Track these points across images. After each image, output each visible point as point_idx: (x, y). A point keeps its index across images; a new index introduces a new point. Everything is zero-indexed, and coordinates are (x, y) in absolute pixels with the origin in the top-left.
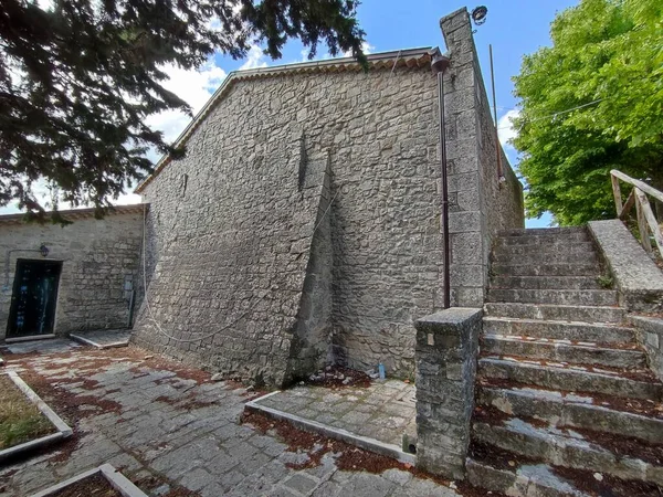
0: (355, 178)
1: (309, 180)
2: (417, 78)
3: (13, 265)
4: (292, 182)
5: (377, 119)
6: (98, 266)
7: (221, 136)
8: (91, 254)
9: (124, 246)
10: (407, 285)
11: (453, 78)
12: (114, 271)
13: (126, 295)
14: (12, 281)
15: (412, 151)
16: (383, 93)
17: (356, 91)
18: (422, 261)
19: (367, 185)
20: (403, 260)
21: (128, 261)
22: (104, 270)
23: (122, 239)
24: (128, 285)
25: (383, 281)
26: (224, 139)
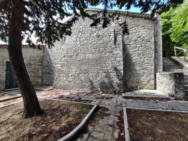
0: (130, 43)
1: (117, 43)
2: (148, 21)
3: (5, 63)
4: (112, 43)
5: (137, 29)
6: (31, 65)
7: (81, 27)
8: (29, 61)
9: (38, 59)
10: (144, 69)
11: (157, 23)
12: (36, 67)
13: (40, 75)
14: (5, 69)
15: (146, 39)
16: (139, 23)
17: (131, 21)
18: (148, 63)
19: (133, 45)
20: (143, 63)
21: (40, 64)
22: (33, 66)
23: (38, 56)
24: (40, 72)
25: (137, 68)
26: (82, 28)
